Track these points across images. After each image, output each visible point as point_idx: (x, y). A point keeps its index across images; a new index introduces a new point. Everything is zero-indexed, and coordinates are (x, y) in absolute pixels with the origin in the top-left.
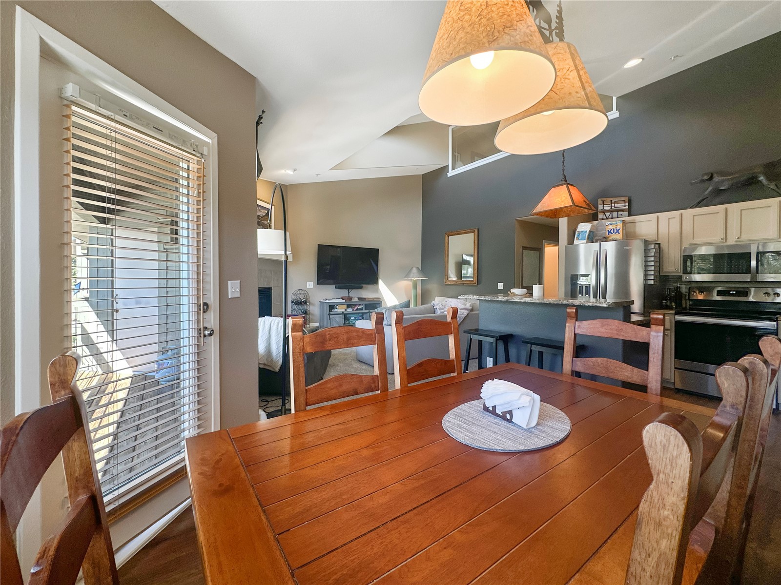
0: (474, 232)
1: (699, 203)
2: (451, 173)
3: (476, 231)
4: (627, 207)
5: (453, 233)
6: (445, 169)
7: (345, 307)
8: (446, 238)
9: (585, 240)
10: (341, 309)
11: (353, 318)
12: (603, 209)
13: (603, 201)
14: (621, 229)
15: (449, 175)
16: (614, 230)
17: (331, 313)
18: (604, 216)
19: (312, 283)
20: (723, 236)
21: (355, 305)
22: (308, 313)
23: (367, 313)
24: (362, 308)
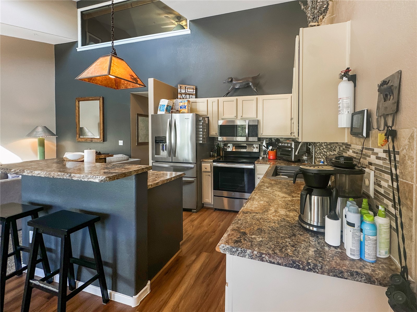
0: (99, 99)
1: (227, 94)
2: (80, 48)
3: (101, 99)
4: (194, 93)
5: (82, 99)
8: (77, 103)
9: (164, 111)
12: (181, 92)
13: (181, 87)
14: (187, 106)
15: (78, 49)
16: (183, 106)
18: (181, 96)
20: (236, 115)
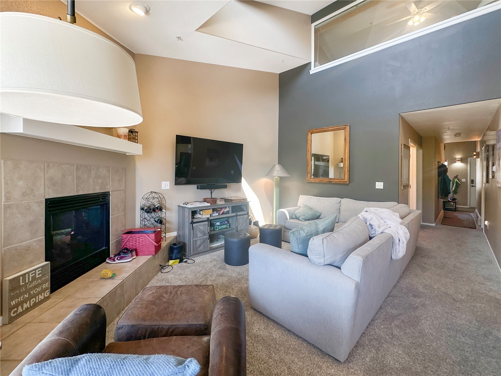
0: (344, 129)
2: (314, 70)
3: (348, 128)
5: (317, 130)
6: (307, 66)
7: (210, 211)
8: (309, 136)
10: (205, 215)
11: (218, 224)
15: (312, 72)
17: (195, 220)
19: (168, 183)
21: (222, 208)
22: (164, 222)
23: (234, 216)
24: (229, 211)
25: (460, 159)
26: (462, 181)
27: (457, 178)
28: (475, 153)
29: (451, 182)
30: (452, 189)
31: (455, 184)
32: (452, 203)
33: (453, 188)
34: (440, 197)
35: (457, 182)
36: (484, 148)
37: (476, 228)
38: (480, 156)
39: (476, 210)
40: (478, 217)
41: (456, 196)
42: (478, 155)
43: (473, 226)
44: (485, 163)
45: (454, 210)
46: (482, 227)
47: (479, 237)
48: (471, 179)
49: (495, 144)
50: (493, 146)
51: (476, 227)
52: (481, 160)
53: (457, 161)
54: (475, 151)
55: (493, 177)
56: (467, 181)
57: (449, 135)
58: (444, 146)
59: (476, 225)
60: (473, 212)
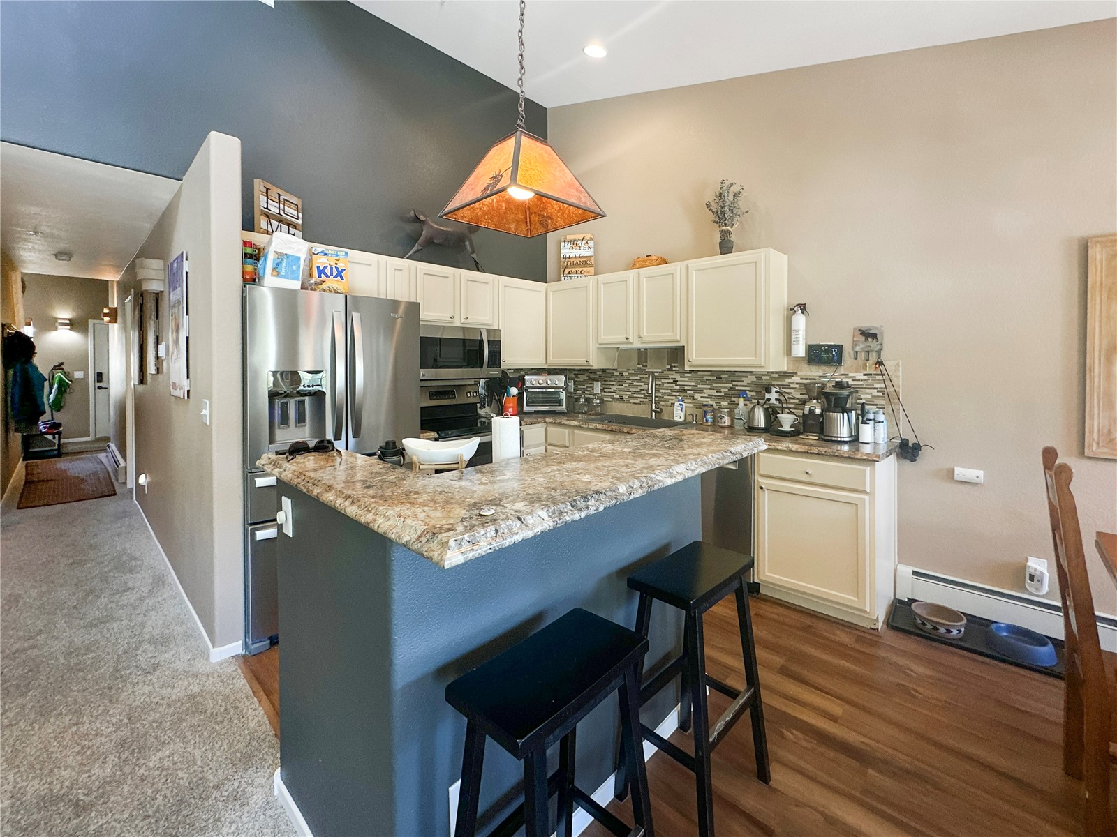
4: (300, 221)
12: (267, 208)
13: (267, 189)
14: (347, 270)
16: (331, 268)
20: (452, 313)
25: (68, 322)
26: (76, 377)
27: (62, 369)
28: (106, 311)
29: (46, 384)
30: (49, 399)
31: (56, 386)
32: (50, 437)
33: (52, 397)
34: (12, 425)
35: (61, 381)
36: (130, 298)
37: (115, 494)
38: (119, 319)
39: (113, 446)
40: (117, 464)
41: (58, 417)
42: (113, 316)
43: (106, 488)
44: (135, 336)
45: (56, 452)
46: (129, 486)
47: (126, 516)
48: (98, 371)
49: (162, 292)
50: (158, 297)
51: (115, 491)
52: (124, 328)
53: (59, 327)
54: (107, 306)
55: (158, 370)
56: (86, 375)
57: (40, 251)
58: (23, 282)
59: (115, 484)
60: (104, 450)
